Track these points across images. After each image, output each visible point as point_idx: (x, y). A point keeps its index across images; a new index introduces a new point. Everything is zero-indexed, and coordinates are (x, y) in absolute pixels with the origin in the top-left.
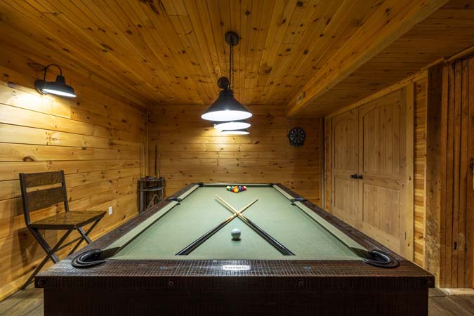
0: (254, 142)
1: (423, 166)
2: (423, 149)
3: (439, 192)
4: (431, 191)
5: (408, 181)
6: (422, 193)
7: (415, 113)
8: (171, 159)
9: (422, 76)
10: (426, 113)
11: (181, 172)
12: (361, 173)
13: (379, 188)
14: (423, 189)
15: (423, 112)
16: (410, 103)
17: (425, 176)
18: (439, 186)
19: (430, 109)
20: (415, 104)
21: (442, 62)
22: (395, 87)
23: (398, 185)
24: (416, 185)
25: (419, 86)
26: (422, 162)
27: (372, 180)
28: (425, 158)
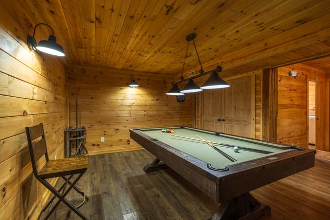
0: (155, 99)
1: (260, 113)
2: (260, 105)
3: (268, 125)
4: (265, 124)
5: (252, 121)
6: (260, 126)
7: (256, 88)
8: (91, 112)
9: (260, 72)
10: (262, 89)
11: (100, 122)
12: (223, 118)
13: (235, 126)
14: (260, 124)
15: (260, 88)
16: (253, 84)
17: (261, 118)
18: (268, 122)
19: (264, 88)
20: (256, 84)
21: (269, 68)
22: (245, 75)
23: (246, 123)
24: (257, 122)
25: (258, 76)
26: (260, 112)
27: (230, 121)
28: (262, 110)
